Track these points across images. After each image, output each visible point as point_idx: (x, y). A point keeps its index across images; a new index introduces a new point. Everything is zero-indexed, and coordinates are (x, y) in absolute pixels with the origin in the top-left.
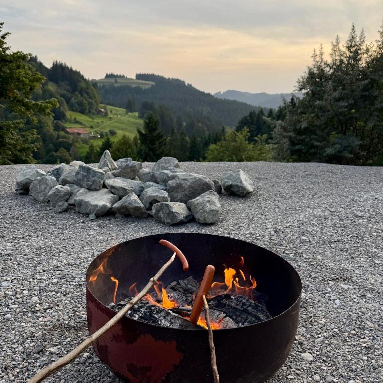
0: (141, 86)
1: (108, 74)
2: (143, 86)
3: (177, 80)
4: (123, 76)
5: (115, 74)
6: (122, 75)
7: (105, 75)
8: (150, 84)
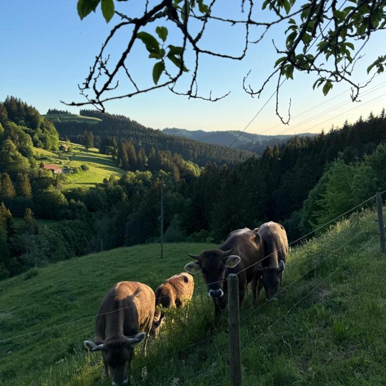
0: (88, 122)
1: (51, 110)
2: (90, 122)
3: (123, 117)
4: (67, 112)
5: (59, 110)
6: (65, 111)
7: (48, 111)
8: (97, 121)
